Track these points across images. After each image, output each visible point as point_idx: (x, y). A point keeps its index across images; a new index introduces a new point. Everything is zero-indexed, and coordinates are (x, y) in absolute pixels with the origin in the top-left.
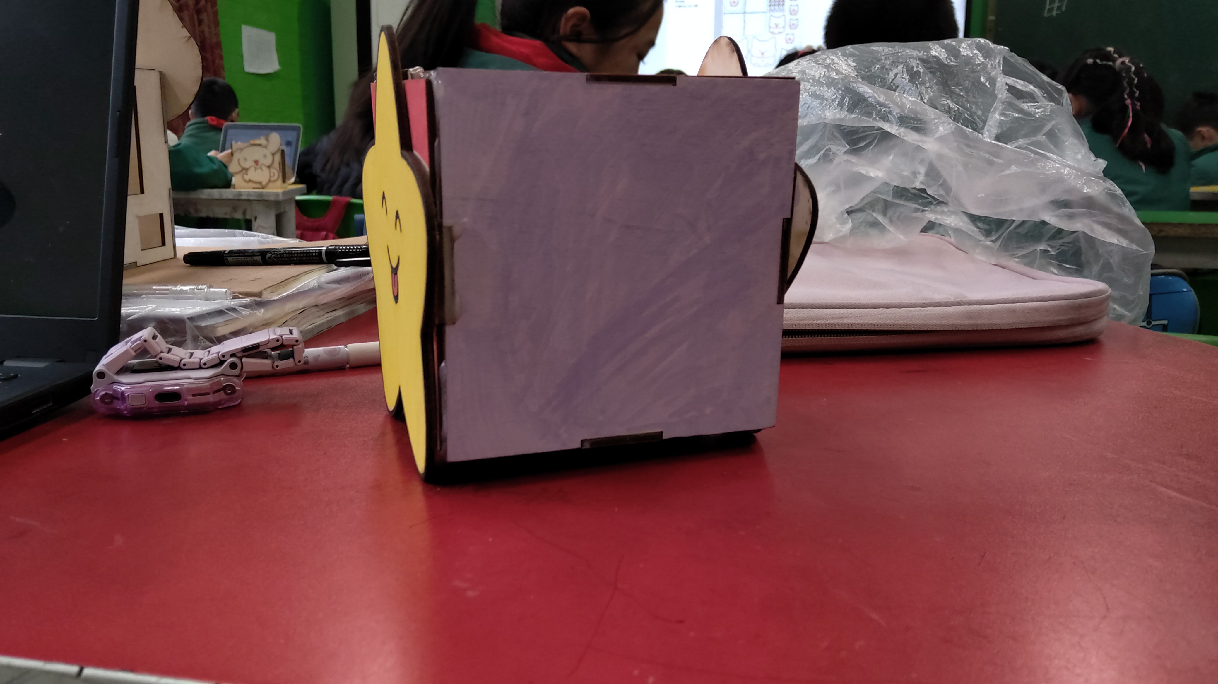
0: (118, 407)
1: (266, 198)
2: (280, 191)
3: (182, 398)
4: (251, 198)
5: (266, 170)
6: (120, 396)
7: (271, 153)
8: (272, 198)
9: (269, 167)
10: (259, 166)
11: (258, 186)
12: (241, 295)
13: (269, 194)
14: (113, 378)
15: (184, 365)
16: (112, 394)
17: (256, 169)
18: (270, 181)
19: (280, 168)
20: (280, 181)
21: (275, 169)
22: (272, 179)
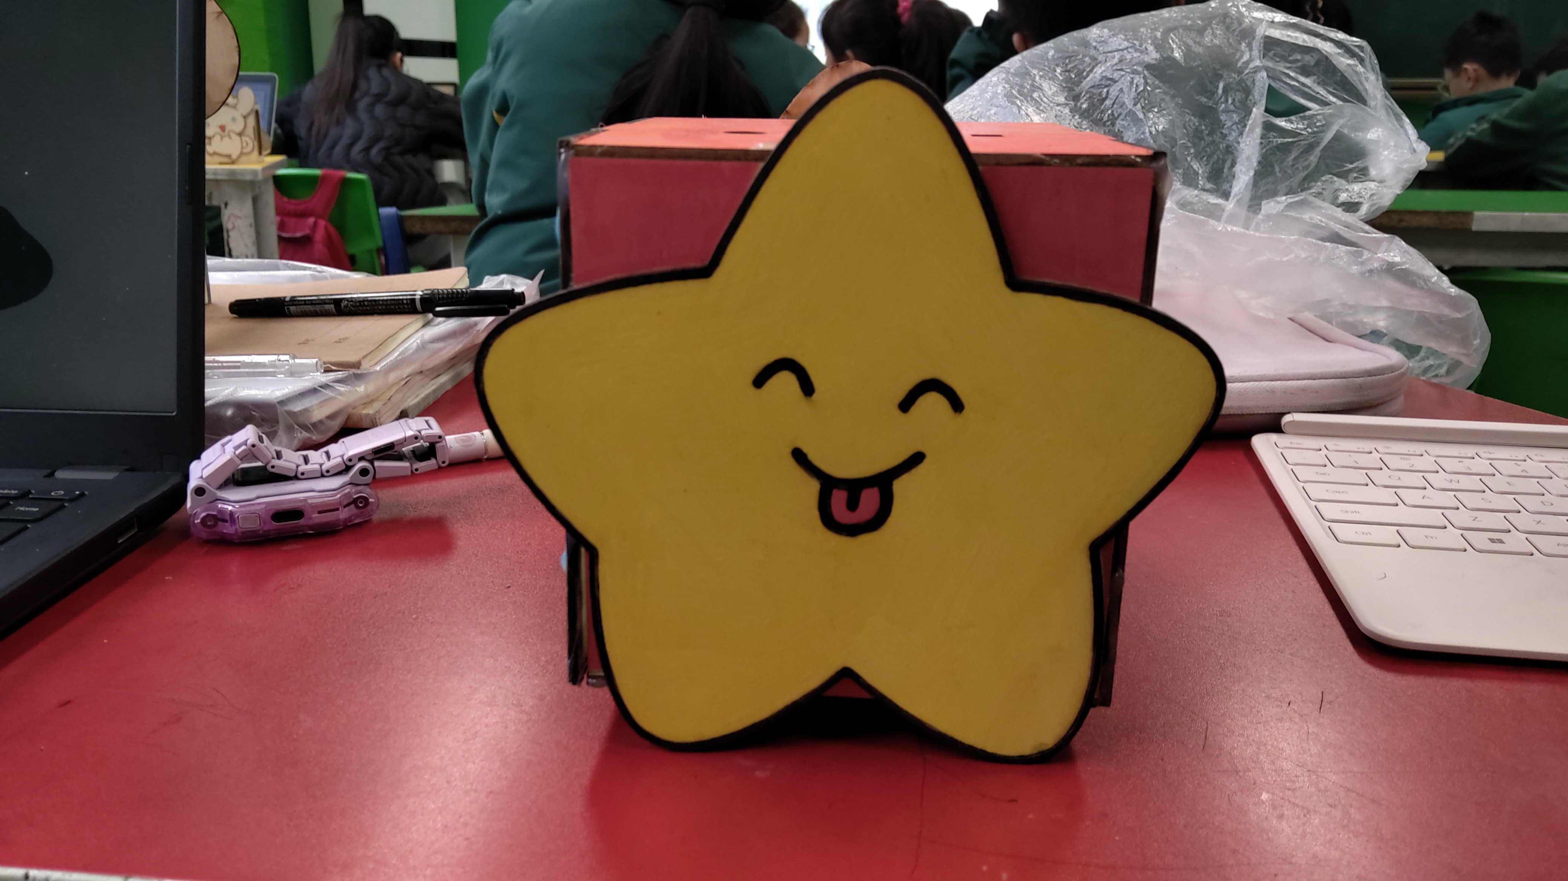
0: (225, 531)
1: (240, 178)
2: (258, 167)
3: (305, 516)
4: (219, 177)
5: (236, 139)
6: (228, 518)
7: (242, 114)
8: (248, 178)
9: (240, 134)
10: (226, 133)
11: (226, 160)
12: (334, 366)
13: (243, 172)
14: (216, 494)
15: (303, 474)
16: (215, 515)
17: (222, 138)
18: (242, 154)
19: (254, 134)
20: (256, 153)
21: (248, 136)
22: (245, 151)
